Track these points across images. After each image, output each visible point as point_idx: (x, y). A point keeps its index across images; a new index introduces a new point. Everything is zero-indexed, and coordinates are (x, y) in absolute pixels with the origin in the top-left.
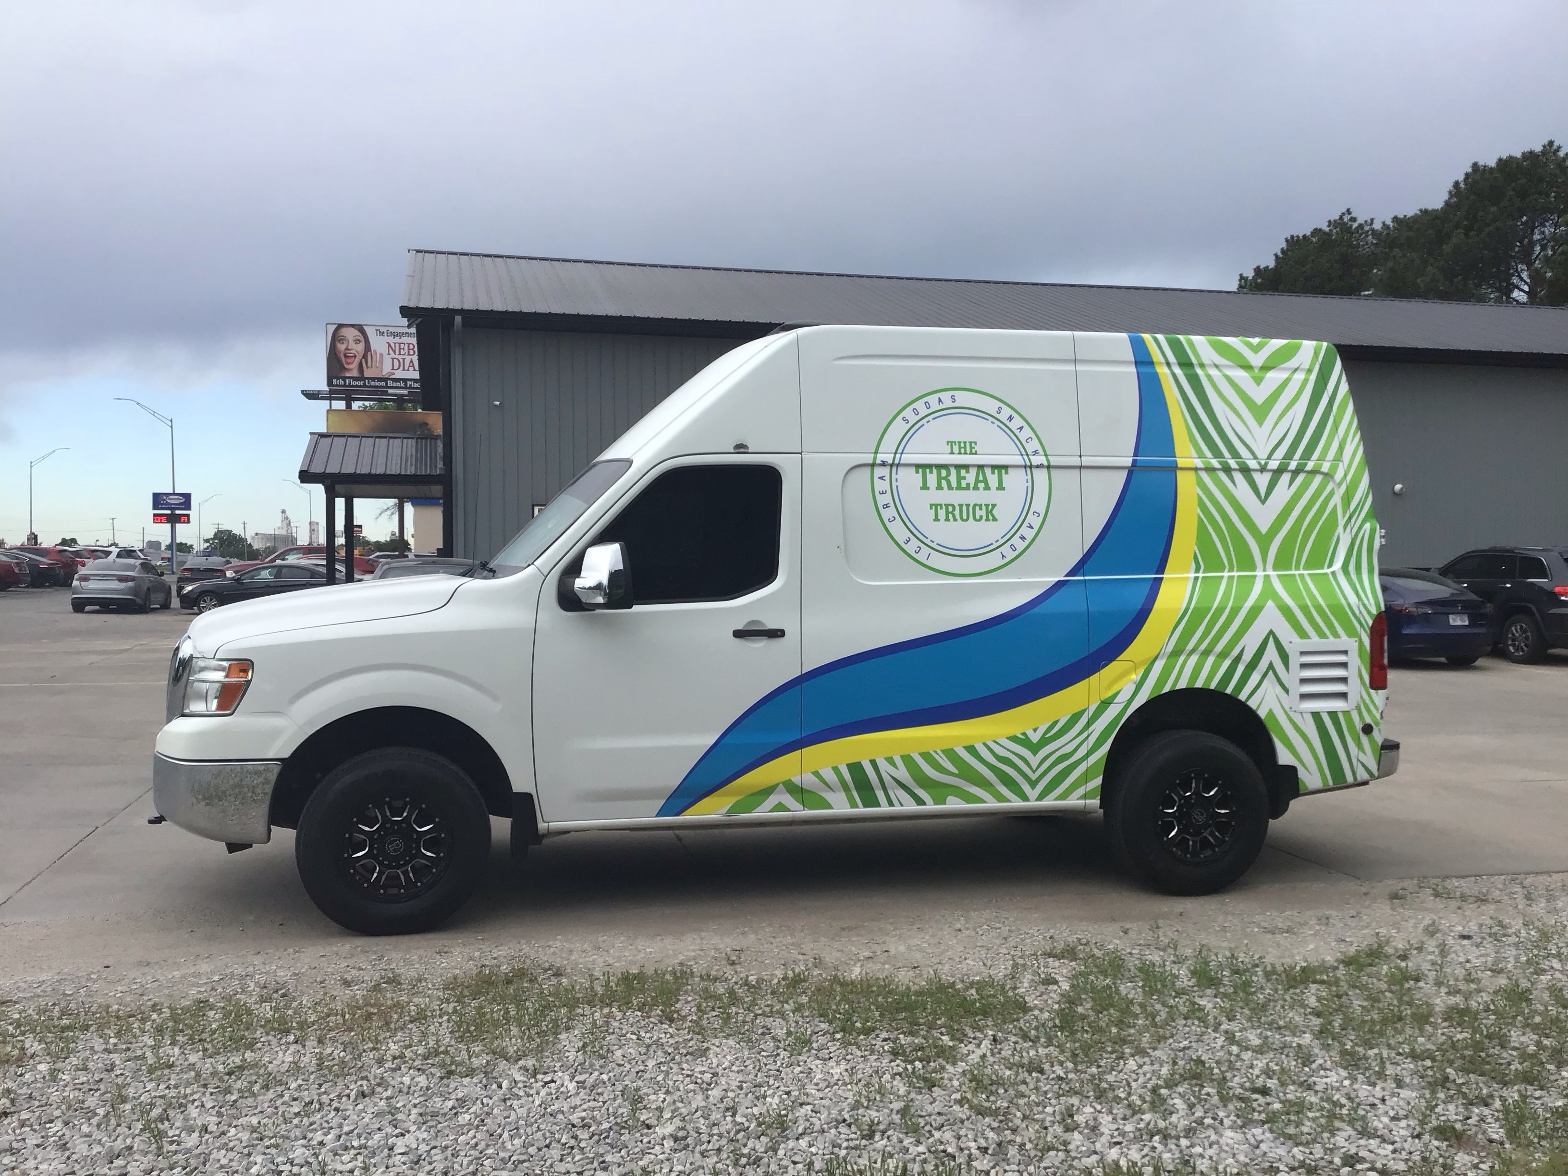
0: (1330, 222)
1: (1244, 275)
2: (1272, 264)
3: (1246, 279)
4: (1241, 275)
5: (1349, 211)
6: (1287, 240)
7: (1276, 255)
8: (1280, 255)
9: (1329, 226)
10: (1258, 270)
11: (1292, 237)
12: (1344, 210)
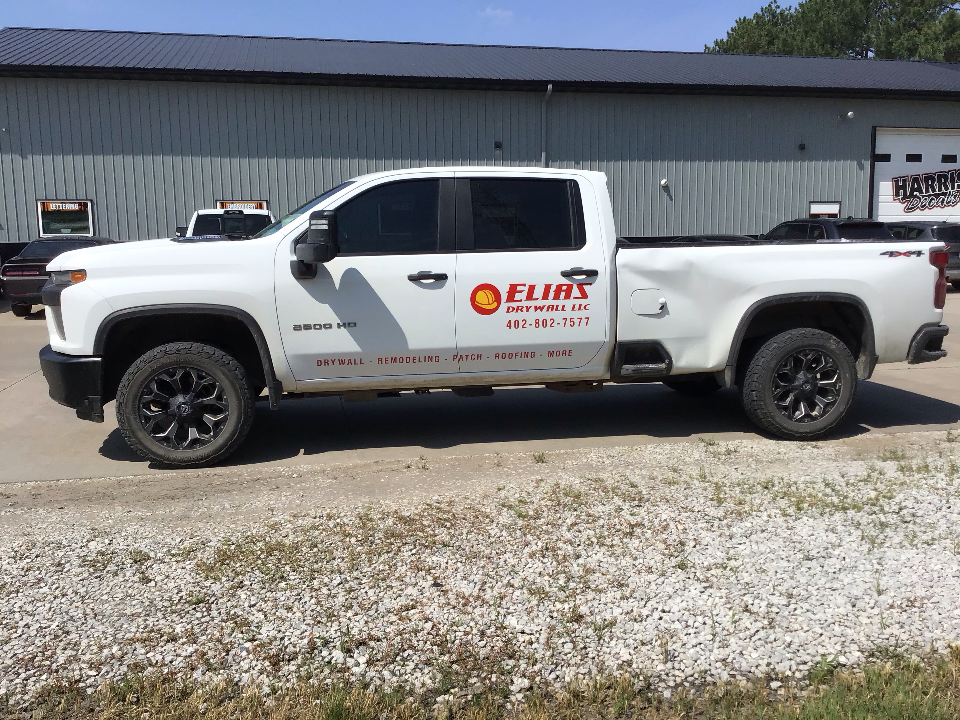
0: (762, 9)
2: (725, 39)
3: (709, 48)
4: (706, 46)
6: (737, 22)
7: (728, 33)
8: (730, 32)
9: (762, 11)
10: (716, 43)
11: (740, 19)
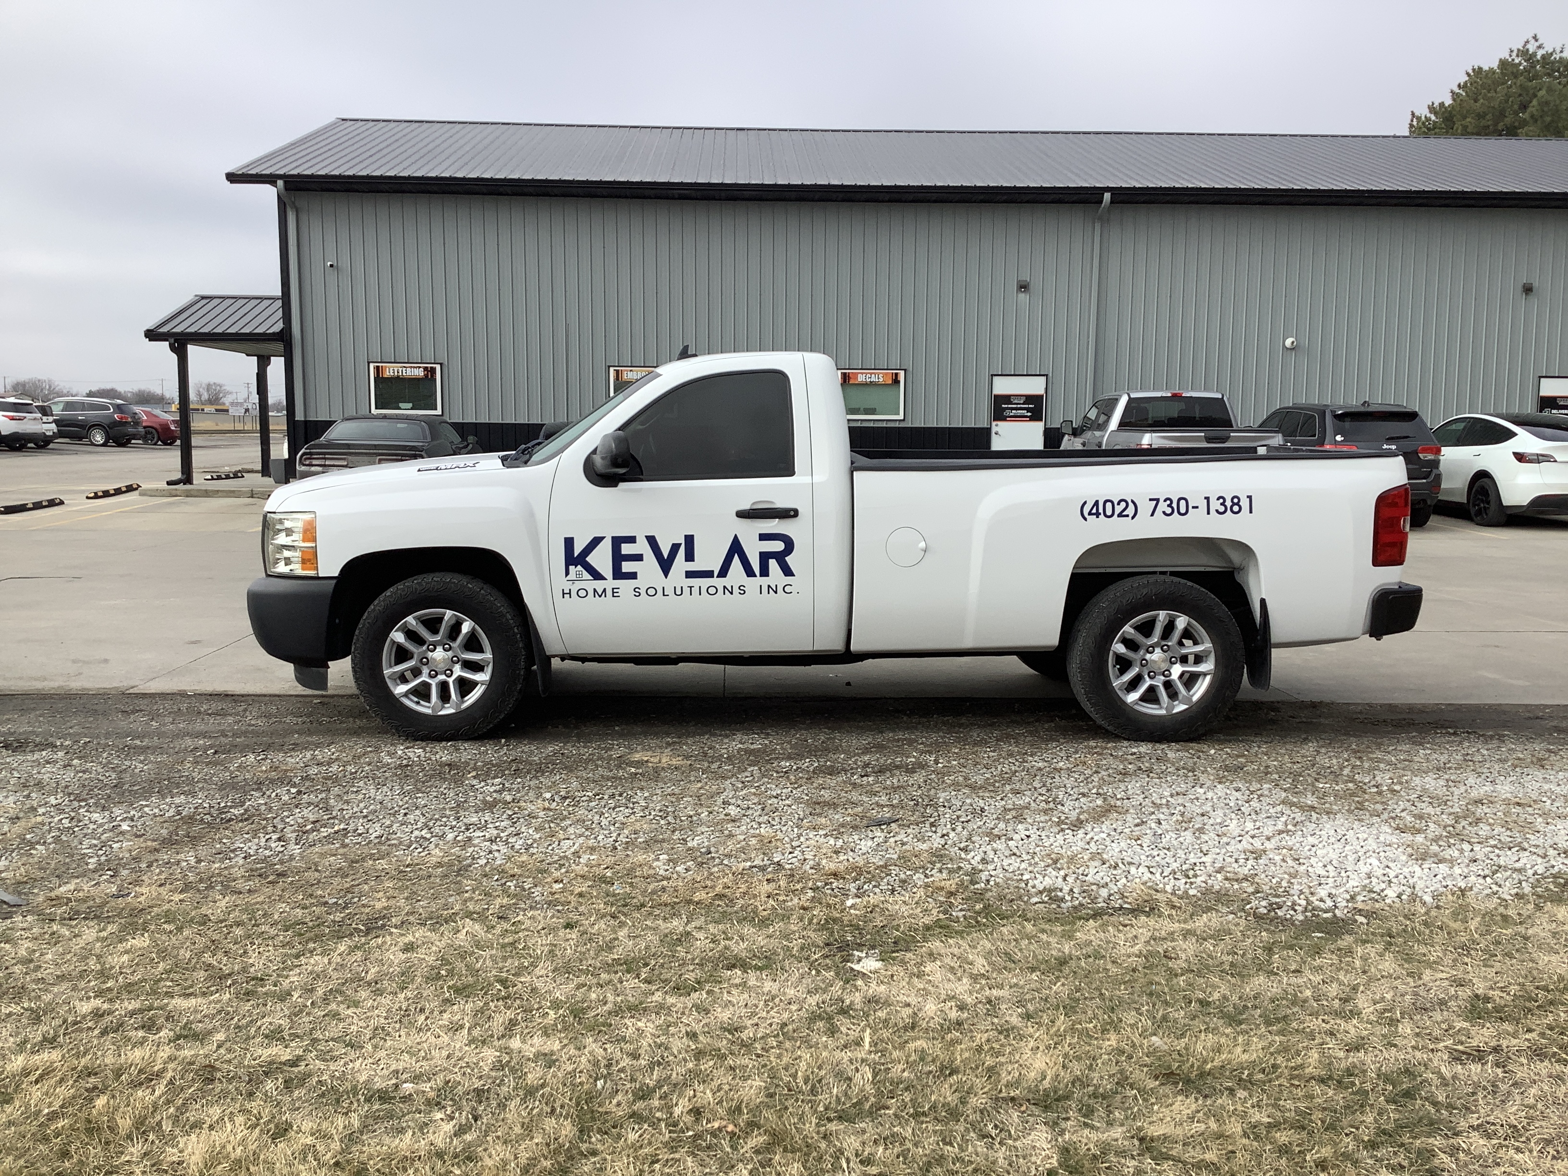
0: (1512, 51)
1: (1417, 114)
2: (1448, 102)
3: (1419, 118)
4: (1413, 114)
5: (1535, 38)
6: (1468, 74)
7: (1452, 92)
9: (1511, 56)
10: (1431, 109)
11: (1474, 70)
12: (1530, 36)
